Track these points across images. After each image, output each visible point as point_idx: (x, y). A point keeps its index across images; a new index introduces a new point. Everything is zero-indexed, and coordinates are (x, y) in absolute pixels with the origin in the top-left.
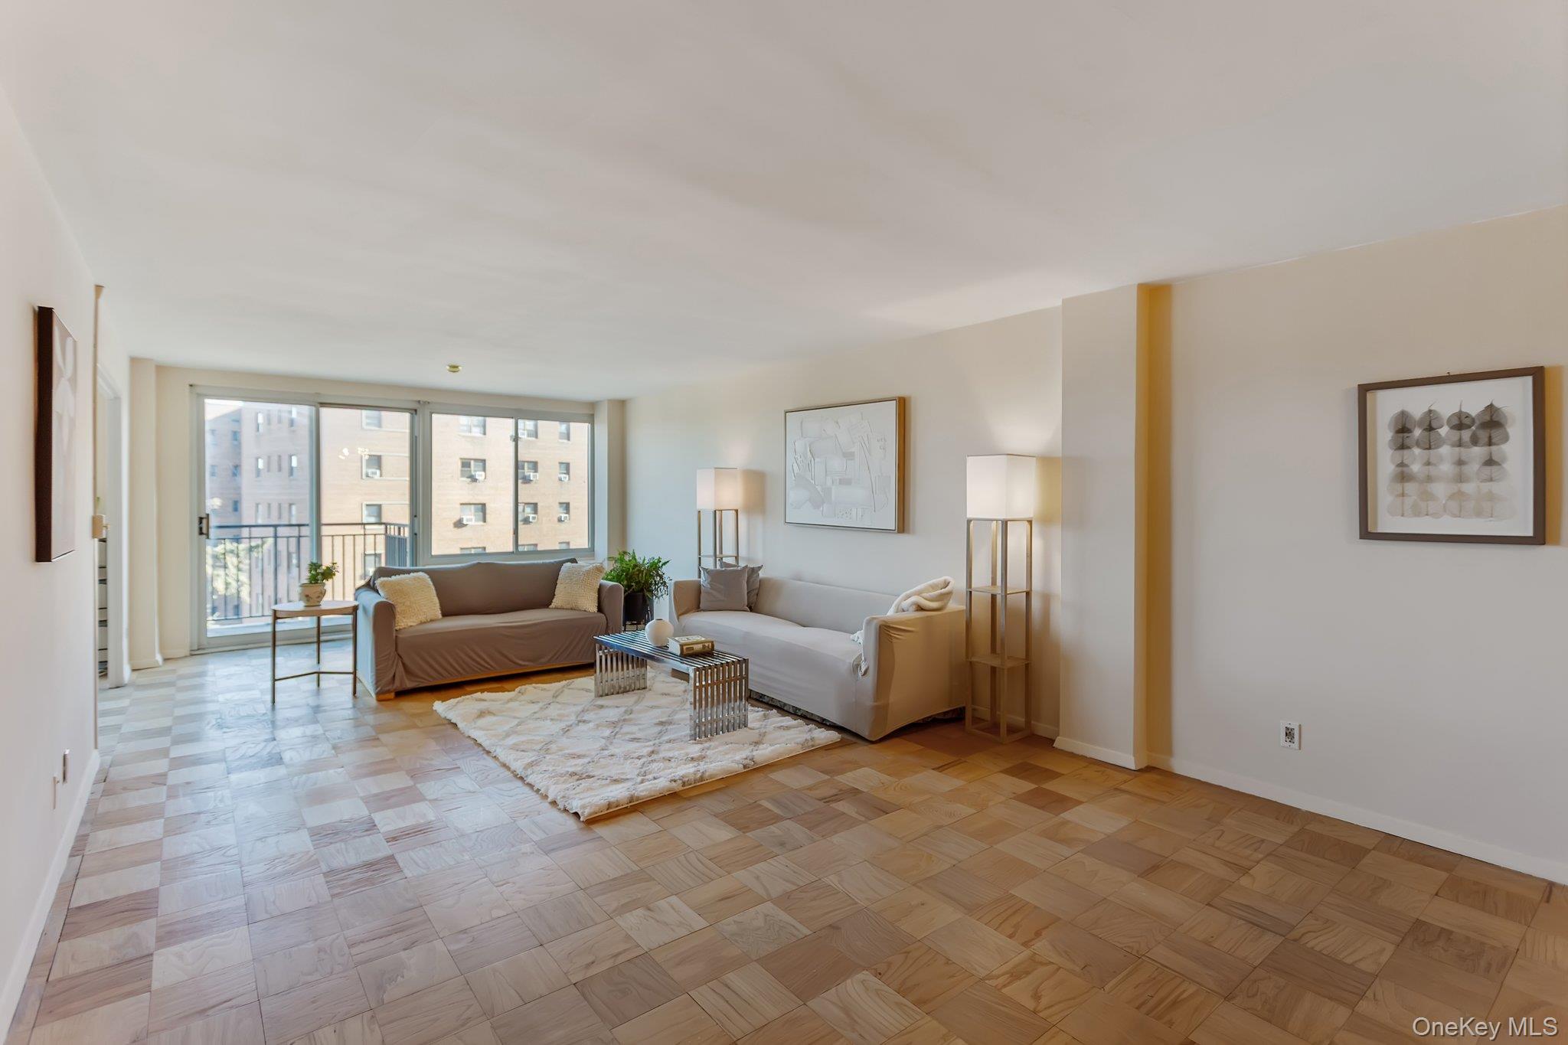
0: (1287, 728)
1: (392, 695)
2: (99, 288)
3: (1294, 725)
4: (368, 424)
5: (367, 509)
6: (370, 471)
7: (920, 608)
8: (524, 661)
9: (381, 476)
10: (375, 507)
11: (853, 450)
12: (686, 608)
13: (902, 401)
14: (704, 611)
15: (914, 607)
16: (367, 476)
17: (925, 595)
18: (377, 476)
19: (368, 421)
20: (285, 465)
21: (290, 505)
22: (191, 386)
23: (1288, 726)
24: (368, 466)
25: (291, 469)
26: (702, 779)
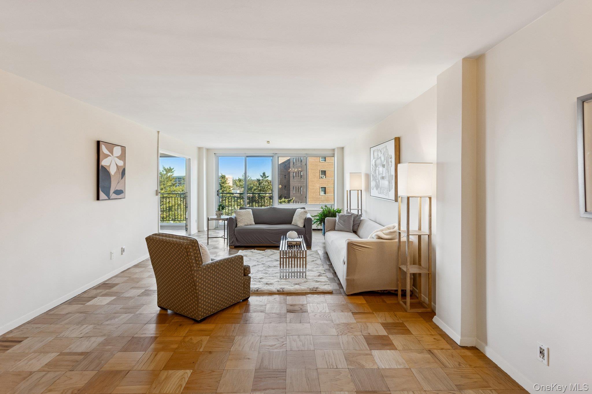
0: (541, 348)
1: (233, 247)
2: (158, 132)
3: (545, 347)
4: (322, 160)
5: (321, 189)
6: (322, 176)
7: (380, 238)
8: (274, 242)
9: (325, 178)
10: (324, 188)
11: (384, 163)
12: (330, 229)
13: (398, 139)
14: (336, 230)
15: (376, 237)
16: (321, 178)
17: (384, 232)
18: (324, 178)
19: (322, 159)
20: (300, 175)
21: (301, 187)
22: (215, 154)
23: (542, 347)
24: (322, 175)
25: (301, 176)
26: (257, 291)
